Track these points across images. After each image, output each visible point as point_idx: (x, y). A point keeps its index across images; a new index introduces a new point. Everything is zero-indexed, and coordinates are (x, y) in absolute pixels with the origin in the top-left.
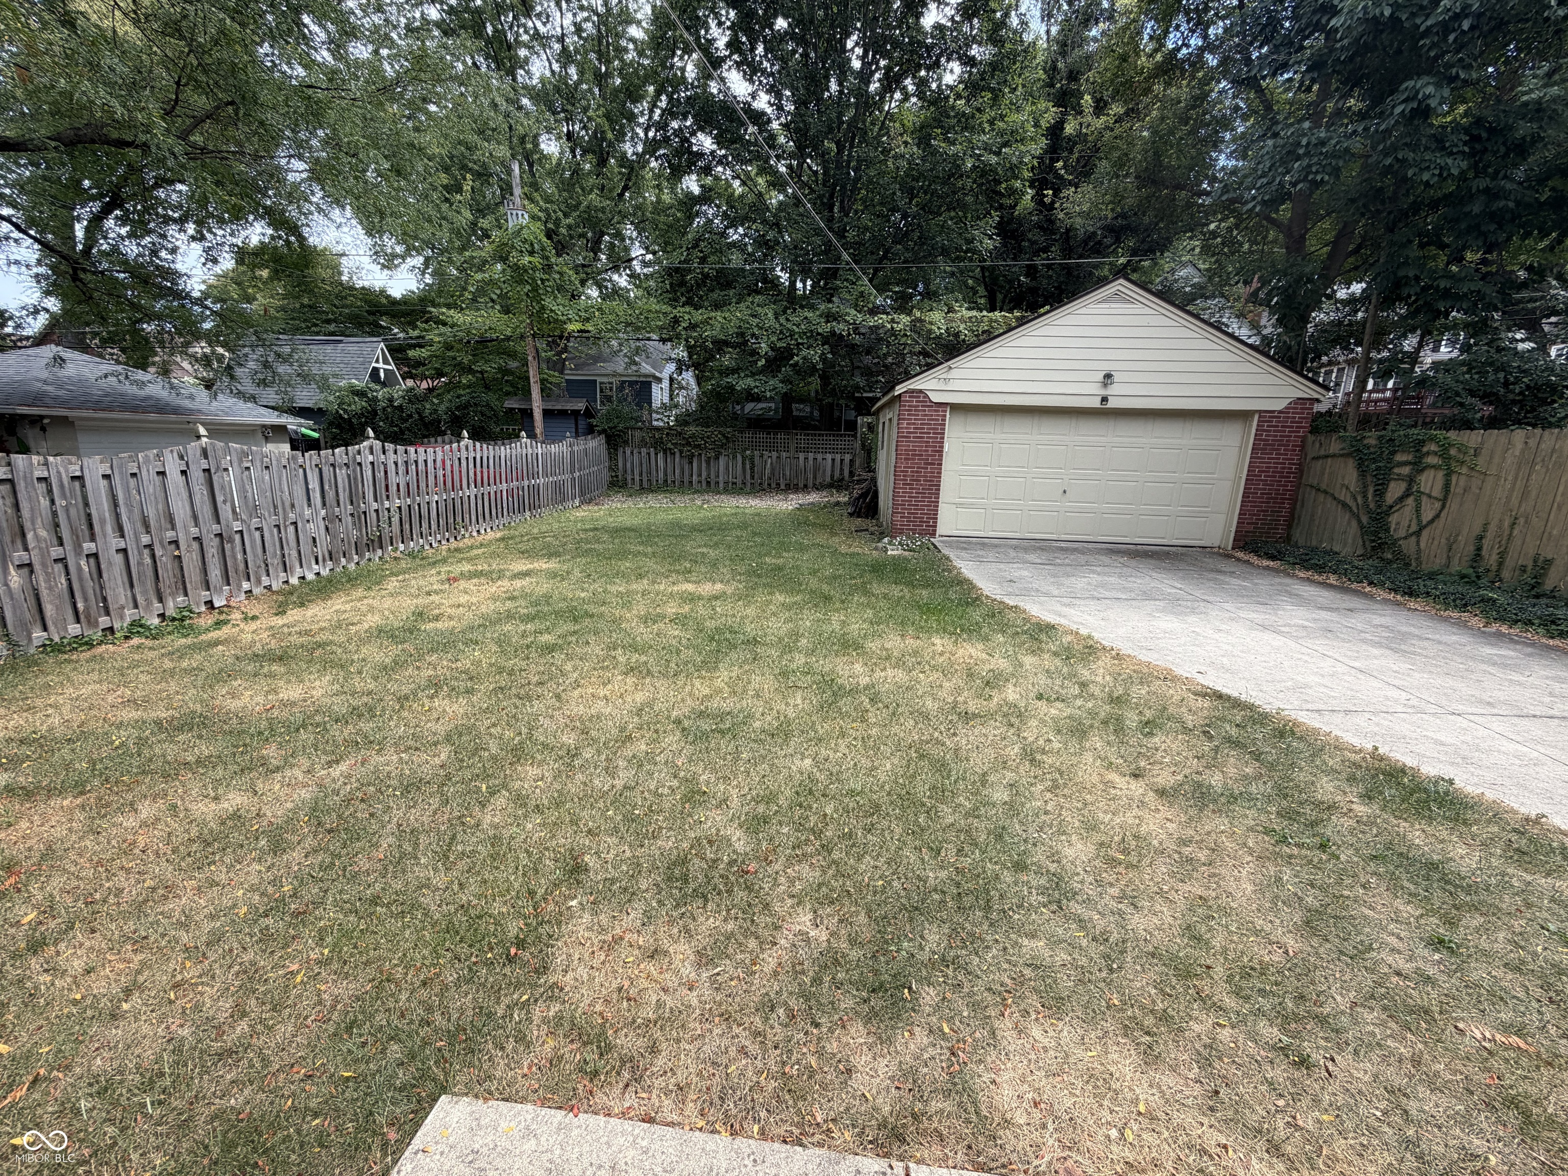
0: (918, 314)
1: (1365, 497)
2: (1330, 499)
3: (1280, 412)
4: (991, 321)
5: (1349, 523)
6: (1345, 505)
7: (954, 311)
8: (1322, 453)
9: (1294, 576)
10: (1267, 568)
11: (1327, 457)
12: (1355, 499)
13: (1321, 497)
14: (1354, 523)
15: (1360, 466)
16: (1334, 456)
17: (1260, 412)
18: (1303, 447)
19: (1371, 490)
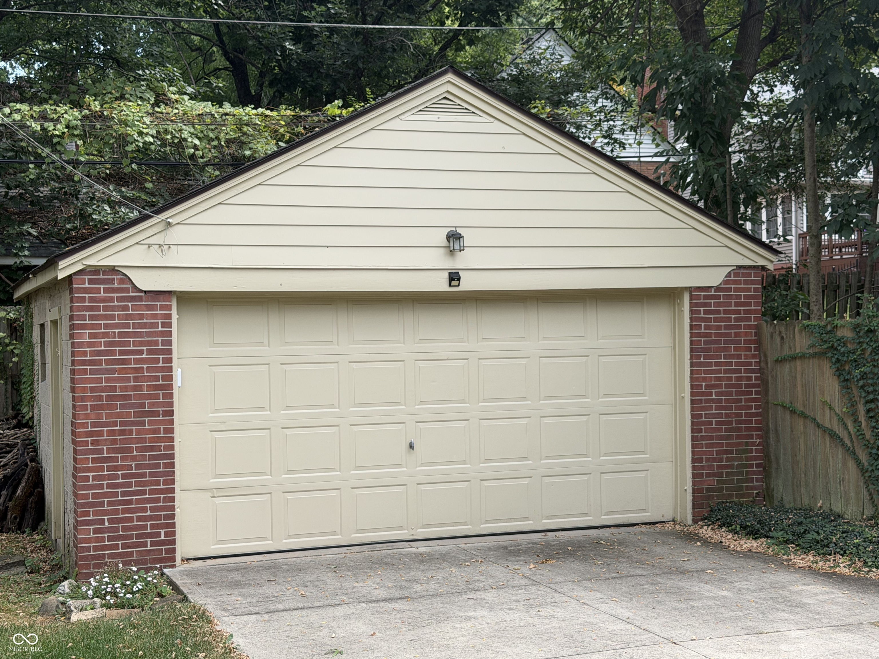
0: (96, 106)
1: (856, 420)
2: (811, 427)
3: (718, 289)
4: (240, 124)
5: (845, 464)
6: (833, 436)
7: (168, 102)
8: (787, 352)
9: (789, 566)
10: (749, 554)
11: (794, 358)
12: (845, 427)
13: (800, 424)
14: (851, 465)
15: (839, 372)
16: (802, 357)
17: (690, 289)
18: (759, 342)
19: (862, 410)
